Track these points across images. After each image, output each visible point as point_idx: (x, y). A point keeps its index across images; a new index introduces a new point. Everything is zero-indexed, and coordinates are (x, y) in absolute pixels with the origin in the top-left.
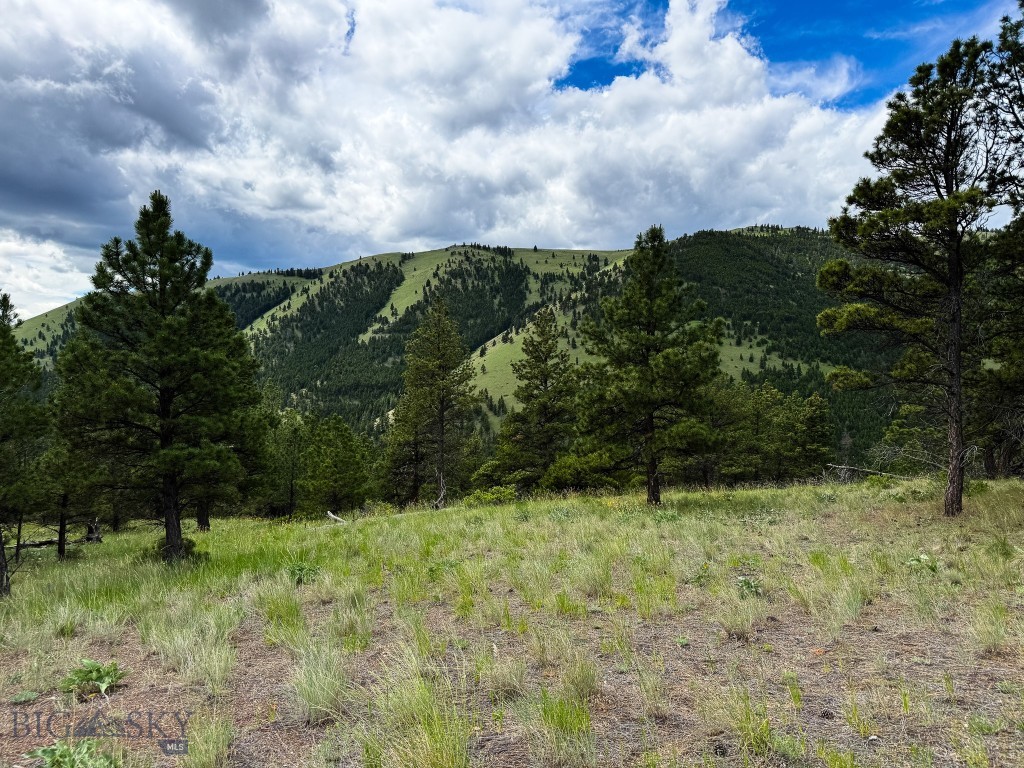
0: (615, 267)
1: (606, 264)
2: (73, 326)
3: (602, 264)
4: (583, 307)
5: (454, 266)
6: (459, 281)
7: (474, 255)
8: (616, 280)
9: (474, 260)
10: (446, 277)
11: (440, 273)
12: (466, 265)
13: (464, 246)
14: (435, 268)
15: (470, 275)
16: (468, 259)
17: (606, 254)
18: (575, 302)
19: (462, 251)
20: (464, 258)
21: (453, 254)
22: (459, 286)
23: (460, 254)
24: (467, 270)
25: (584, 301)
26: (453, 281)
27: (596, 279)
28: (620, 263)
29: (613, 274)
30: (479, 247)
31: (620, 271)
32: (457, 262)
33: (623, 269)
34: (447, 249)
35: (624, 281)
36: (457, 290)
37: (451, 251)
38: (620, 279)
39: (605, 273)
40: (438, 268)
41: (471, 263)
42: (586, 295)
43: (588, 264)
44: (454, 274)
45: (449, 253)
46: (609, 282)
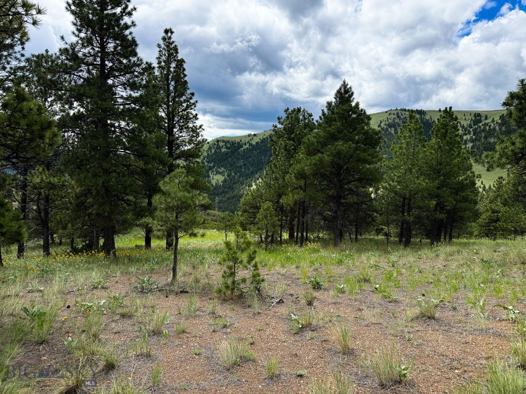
0: (493, 121)
1: (486, 119)
2: (211, 151)
3: (483, 118)
4: (472, 144)
5: (390, 121)
6: (393, 129)
7: (402, 115)
8: (494, 129)
9: (402, 117)
10: (385, 127)
11: (382, 125)
12: (397, 121)
13: (397, 109)
14: (379, 122)
15: (399, 126)
16: (398, 117)
17: (486, 113)
18: (466, 141)
19: (395, 112)
20: (396, 117)
21: (389, 114)
22: (393, 132)
23: (394, 114)
24: (398, 123)
25: (472, 141)
26: (389, 129)
27: (480, 127)
28: (497, 119)
29: (492, 125)
30: (405, 110)
31: (497, 123)
32: (392, 118)
33: (499, 121)
34: (386, 112)
35: (500, 129)
36: (392, 134)
37: (389, 113)
38: (497, 128)
39: (486, 124)
40: (381, 122)
41: (400, 119)
42: (474, 137)
43: (473, 118)
44: (390, 126)
45: (388, 113)
46: (490, 129)
